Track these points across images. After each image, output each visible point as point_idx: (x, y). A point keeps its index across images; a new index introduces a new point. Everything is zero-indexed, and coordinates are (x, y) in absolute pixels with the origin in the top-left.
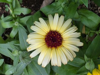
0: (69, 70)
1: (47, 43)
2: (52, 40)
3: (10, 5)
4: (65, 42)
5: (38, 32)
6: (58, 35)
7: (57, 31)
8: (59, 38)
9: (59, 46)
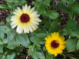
0: (39, 40)
1: (21, 20)
2: (24, 18)
3: (12, 10)
4: (31, 19)
5: (16, 15)
6: (27, 15)
7: (27, 14)
8: (28, 17)
9: (28, 21)
